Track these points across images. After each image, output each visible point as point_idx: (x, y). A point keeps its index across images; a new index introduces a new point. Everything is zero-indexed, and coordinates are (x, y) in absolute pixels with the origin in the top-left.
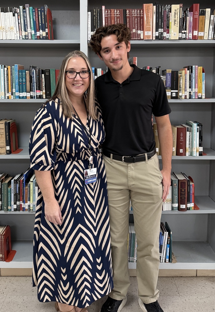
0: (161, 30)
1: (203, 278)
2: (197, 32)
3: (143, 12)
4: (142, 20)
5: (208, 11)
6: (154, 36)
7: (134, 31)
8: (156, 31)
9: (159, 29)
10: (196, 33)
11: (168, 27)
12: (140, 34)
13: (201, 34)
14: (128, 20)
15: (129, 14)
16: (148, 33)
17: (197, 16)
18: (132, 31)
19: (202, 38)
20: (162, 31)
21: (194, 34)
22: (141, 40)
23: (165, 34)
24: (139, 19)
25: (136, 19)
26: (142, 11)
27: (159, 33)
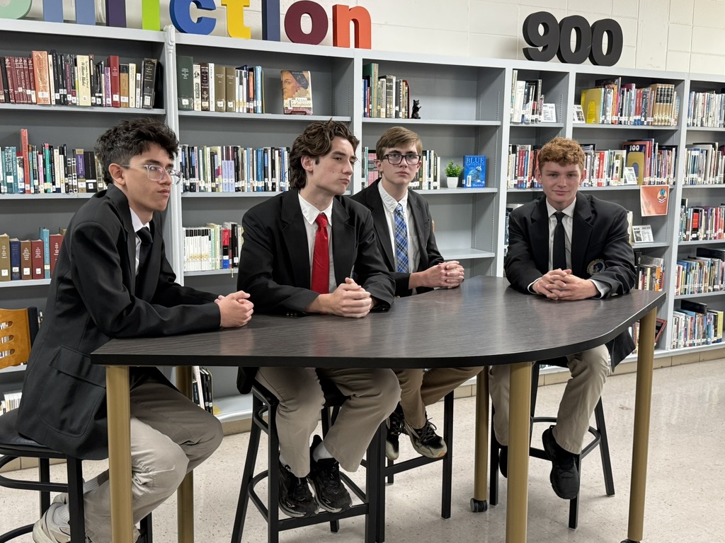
0: (62, 91)
2: (118, 96)
3: (32, 63)
4: (31, 74)
5: (132, 67)
6: (53, 99)
7: (20, 90)
8: (56, 92)
9: (60, 90)
10: (116, 98)
11: (74, 88)
12: (30, 96)
13: (124, 99)
14: (9, 73)
15: (10, 65)
16: (44, 95)
17: (116, 74)
18: (17, 90)
19: (127, 105)
20: (66, 93)
21: (114, 100)
22: (32, 103)
23: (70, 98)
24: (27, 72)
25: (22, 73)
26: (30, 62)
27: (60, 95)
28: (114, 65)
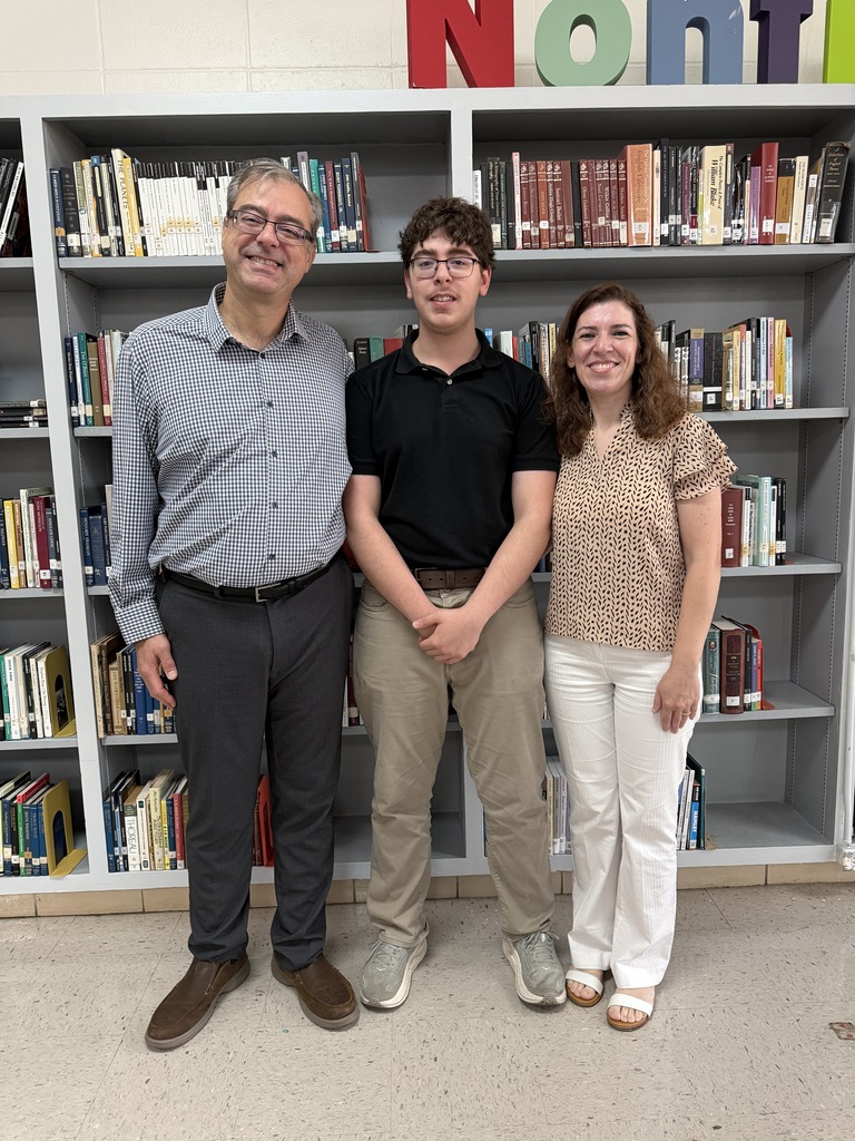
0: (674, 219)
1: (785, 888)
2: (771, 222)
3: (625, 169)
4: (622, 190)
5: (802, 161)
6: (657, 235)
7: (602, 221)
8: (662, 222)
9: (670, 217)
10: (768, 226)
11: (694, 211)
12: (618, 231)
13: (782, 228)
14: (584, 191)
15: (588, 176)
16: (641, 228)
17: (772, 179)
18: (596, 222)
20: (679, 223)
21: (764, 230)
22: (620, 246)
23: (686, 231)
24: (615, 187)
25: (607, 189)
26: (622, 166)
27: (670, 226)
28: (769, 162)
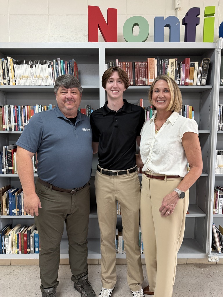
1: (192, 265)
2: (188, 79)
3: (147, 64)
4: (146, 70)
5: (197, 63)
7: (141, 78)
12: (145, 81)
13: (191, 81)
14: (136, 70)
15: (137, 66)
16: (151, 80)
17: (188, 68)
19: (191, 84)
25: (142, 70)
28: (188, 63)
